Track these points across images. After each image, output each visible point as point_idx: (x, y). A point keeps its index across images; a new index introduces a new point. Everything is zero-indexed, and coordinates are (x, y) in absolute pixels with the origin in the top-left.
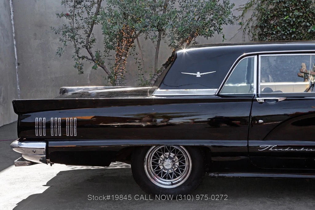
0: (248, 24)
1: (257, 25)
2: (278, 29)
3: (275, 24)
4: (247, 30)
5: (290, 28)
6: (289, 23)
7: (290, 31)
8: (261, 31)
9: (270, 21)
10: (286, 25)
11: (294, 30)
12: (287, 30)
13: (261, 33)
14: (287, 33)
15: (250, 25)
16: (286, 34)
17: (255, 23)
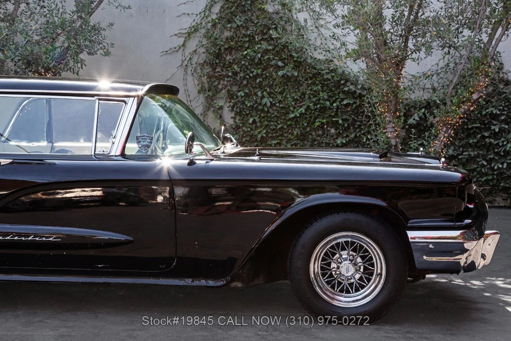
0: (190, 59)
1: (205, 62)
2: (235, 69)
3: (231, 61)
4: (190, 69)
5: (255, 68)
6: (253, 60)
7: (254, 74)
8: (211, 70)
9: (225, 56)
10: (247, 64)
11: (259, 71)
12: (249, 72)
13: (211, 73)
14: (250, 76)
15: (194, 60)
16: (248, 77)
17: (200, 59)
